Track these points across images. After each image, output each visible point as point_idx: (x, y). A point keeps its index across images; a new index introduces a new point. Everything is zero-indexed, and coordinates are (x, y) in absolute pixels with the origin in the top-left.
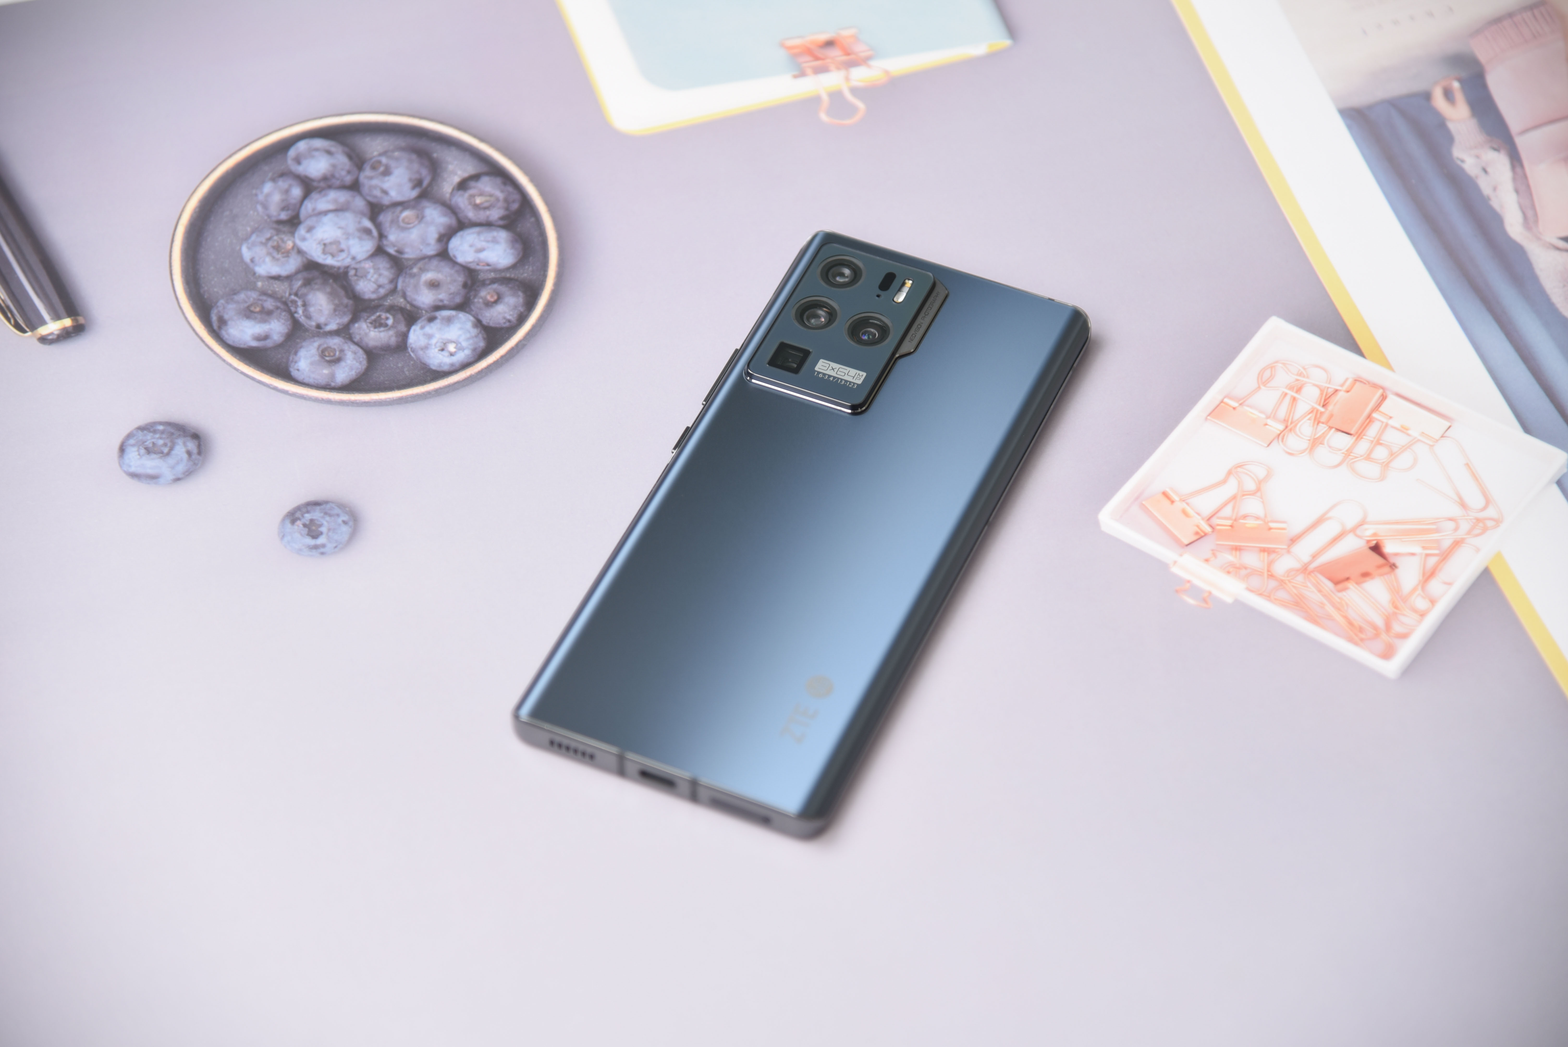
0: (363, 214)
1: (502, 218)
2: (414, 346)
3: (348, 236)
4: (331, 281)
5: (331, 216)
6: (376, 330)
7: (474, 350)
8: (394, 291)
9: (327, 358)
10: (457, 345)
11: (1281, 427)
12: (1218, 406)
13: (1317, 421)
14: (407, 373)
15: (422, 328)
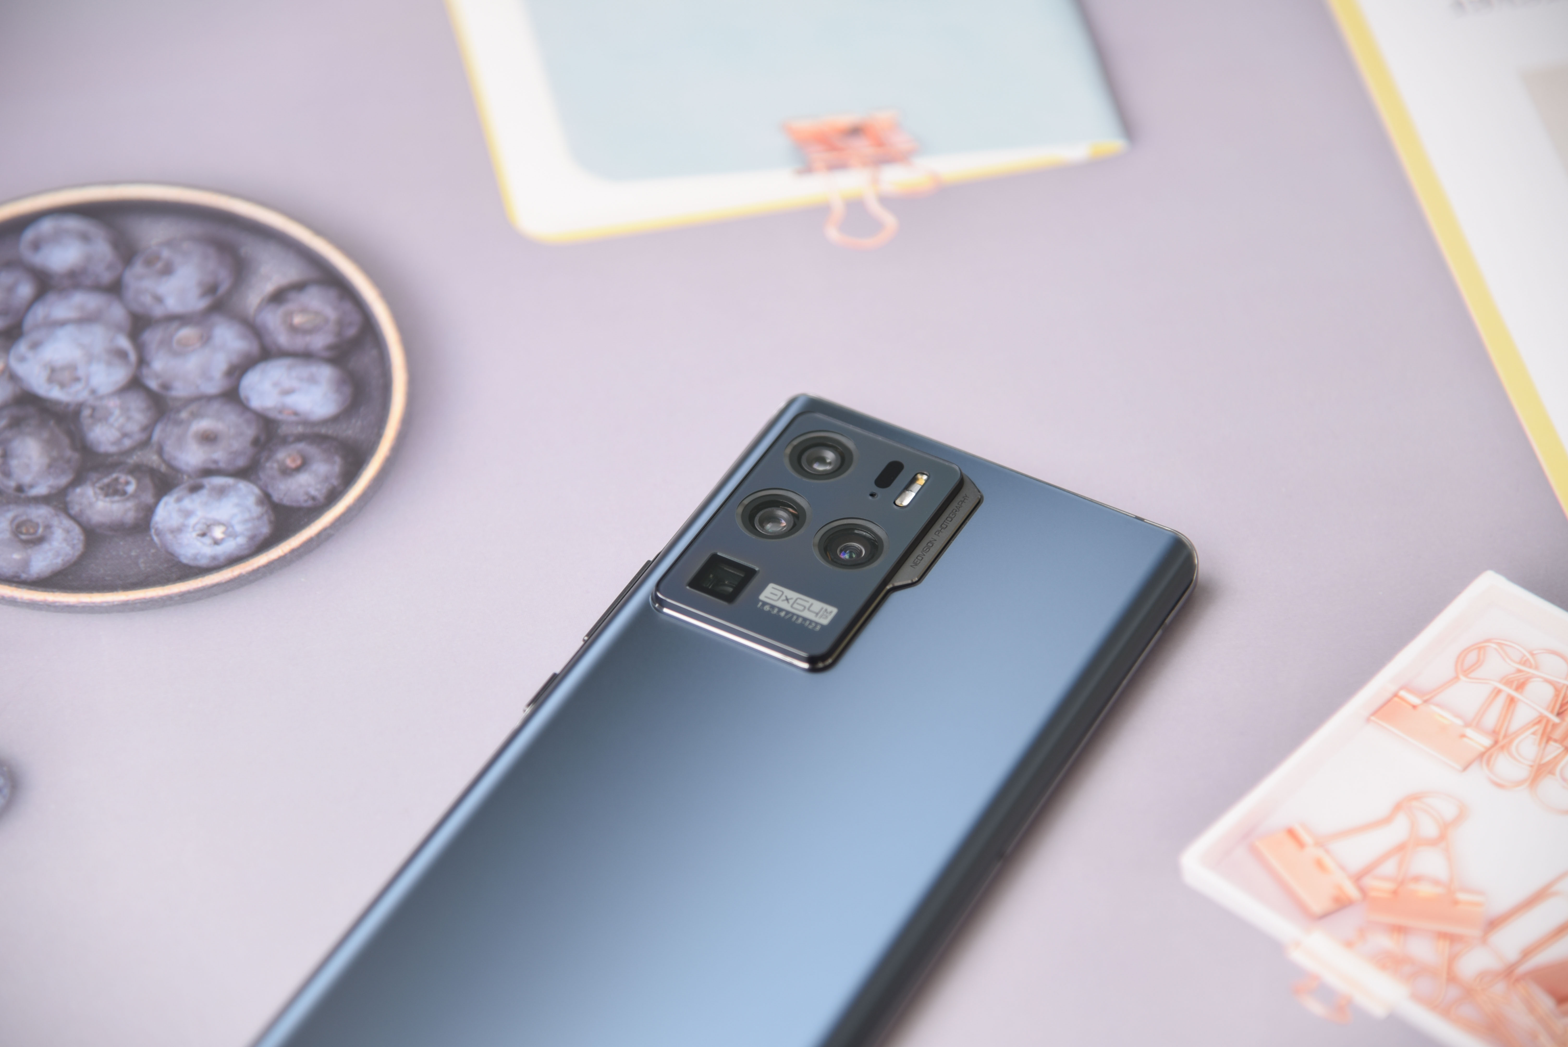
0: (119, 328)
1: (330, 348)
2: (160, 526)
3: (91, 358)
4: (52, 423)
5: (70, 330)
6: (108, 499)
7: (252, 538)
8: (145, 444)
9: (23, 537)
10: (227, 529)
11: (1487, 742)
12: (1389, 701)
13: (1547, 737)
14: (142, 566)
15: (179, 500)
